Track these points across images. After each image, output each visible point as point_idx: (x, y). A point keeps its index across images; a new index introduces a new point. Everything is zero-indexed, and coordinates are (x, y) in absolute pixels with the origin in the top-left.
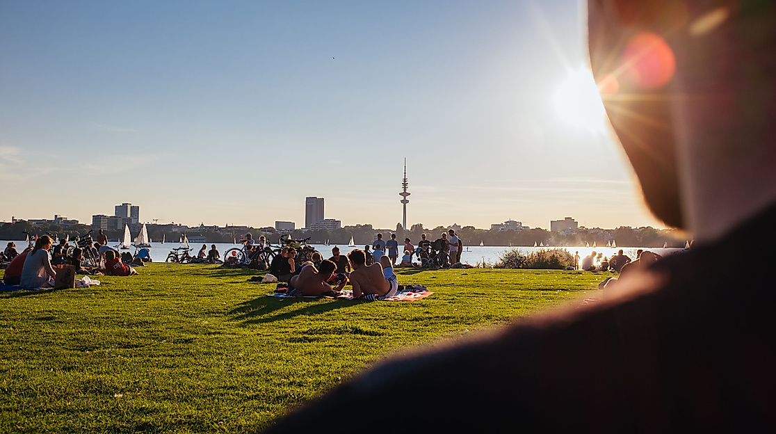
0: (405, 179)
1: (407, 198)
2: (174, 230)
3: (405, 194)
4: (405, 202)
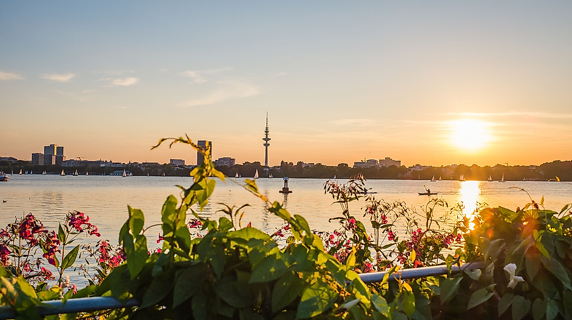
2: (102, 165)
3: (267, 139)
4: (267, 145)
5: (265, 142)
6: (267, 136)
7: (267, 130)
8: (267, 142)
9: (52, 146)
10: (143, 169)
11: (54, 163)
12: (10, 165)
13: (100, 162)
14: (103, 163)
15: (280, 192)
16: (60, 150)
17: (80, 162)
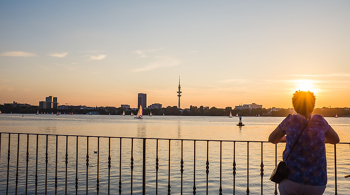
0: (179, 85)
1: (180, 94)
2: (81, 109)
3: (179, 92)
4: (179, 96)
5: (178, 94)
6: (179, 90)
7: (179, 86)
8: (179, 94)
9: (51, 97)
10: (106, 111)
11: (52, 107)
12: (27, 109)
13: (80, 106)
14: (82, 107)
15: (237, 125)
16: (55, 99)
17: (69, 106)
